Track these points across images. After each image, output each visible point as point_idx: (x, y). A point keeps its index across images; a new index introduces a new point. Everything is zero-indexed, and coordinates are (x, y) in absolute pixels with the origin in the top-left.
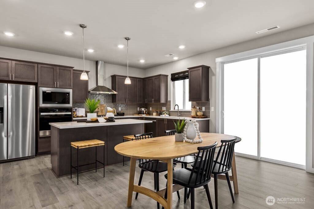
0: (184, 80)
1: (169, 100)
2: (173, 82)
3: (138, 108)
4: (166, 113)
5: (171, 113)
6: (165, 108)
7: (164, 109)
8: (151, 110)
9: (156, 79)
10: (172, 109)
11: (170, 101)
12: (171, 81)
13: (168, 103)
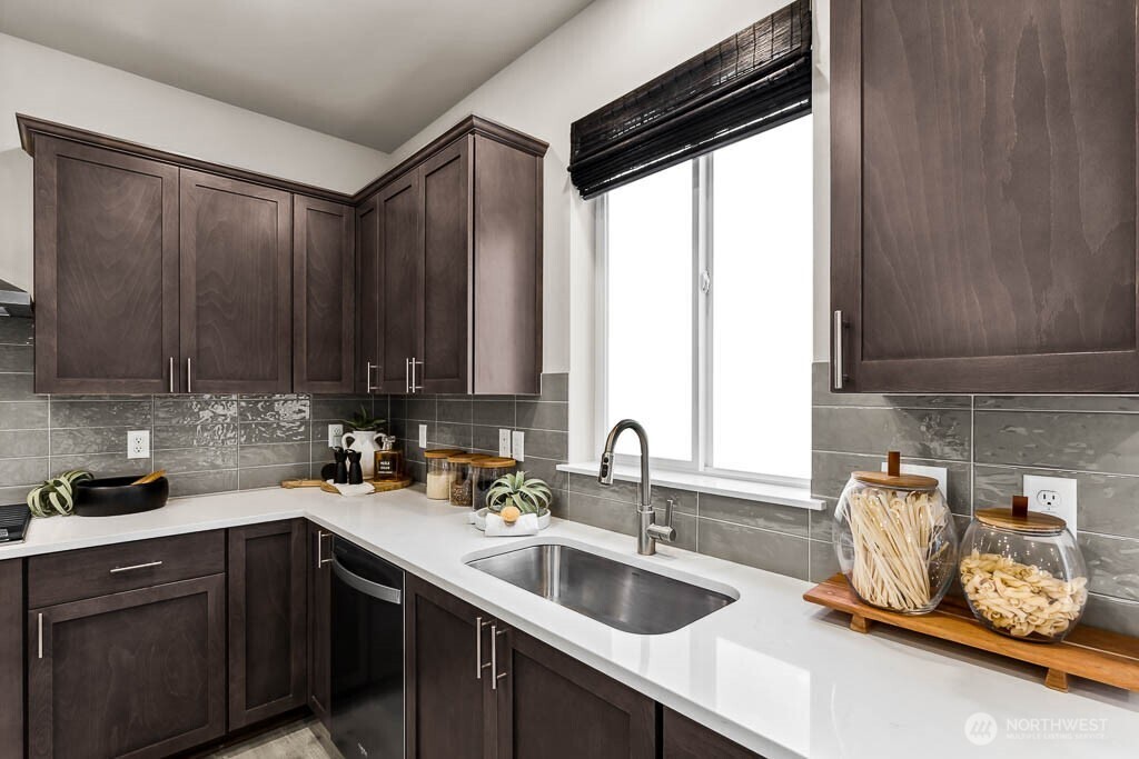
0: (702, 159)
1: (549, 368)
2: (586, 204)
3: (334, 429)
4: (524, 497)
5: (568, 490)
6: (519, 436)
7: (512, 444)
8: (423, 443)
9: (432, 180)
10: (581, 459)
11: (562, 380)
12: (574, 193)
13: (546, 399)
